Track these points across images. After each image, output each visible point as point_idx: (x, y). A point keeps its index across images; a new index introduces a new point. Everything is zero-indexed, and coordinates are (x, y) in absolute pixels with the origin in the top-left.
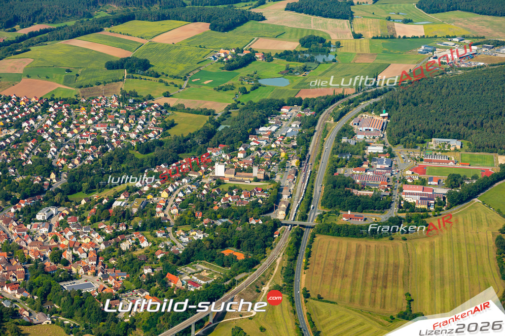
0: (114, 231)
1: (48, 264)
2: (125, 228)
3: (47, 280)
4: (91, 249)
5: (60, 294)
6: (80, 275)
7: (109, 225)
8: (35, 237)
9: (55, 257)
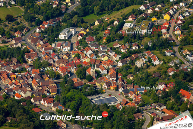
0: (129, 50)
1: (76, 79)
2: (137, 48)
3: (79, 95)
4: (110, 66)
5: (91, 107)
6: (104, 89)
7: (123, 45)
8: (60, 55)
9: (81, 73)
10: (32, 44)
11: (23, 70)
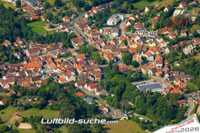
0: (177, 37)
1: (121, 65)
2: (185, 35)
3: (123, 81)
4: (157, 53)
5: (134, 93)
6: (150, 75)
7: (172, 32)
8: (107, 40)
9: (127, 59)
10: (79, 29)
11: (69, 54)
